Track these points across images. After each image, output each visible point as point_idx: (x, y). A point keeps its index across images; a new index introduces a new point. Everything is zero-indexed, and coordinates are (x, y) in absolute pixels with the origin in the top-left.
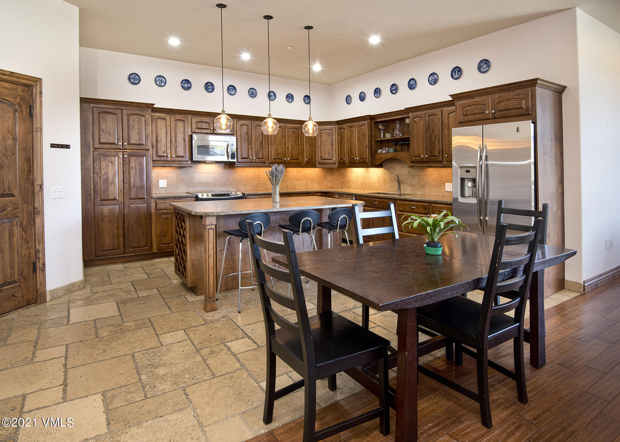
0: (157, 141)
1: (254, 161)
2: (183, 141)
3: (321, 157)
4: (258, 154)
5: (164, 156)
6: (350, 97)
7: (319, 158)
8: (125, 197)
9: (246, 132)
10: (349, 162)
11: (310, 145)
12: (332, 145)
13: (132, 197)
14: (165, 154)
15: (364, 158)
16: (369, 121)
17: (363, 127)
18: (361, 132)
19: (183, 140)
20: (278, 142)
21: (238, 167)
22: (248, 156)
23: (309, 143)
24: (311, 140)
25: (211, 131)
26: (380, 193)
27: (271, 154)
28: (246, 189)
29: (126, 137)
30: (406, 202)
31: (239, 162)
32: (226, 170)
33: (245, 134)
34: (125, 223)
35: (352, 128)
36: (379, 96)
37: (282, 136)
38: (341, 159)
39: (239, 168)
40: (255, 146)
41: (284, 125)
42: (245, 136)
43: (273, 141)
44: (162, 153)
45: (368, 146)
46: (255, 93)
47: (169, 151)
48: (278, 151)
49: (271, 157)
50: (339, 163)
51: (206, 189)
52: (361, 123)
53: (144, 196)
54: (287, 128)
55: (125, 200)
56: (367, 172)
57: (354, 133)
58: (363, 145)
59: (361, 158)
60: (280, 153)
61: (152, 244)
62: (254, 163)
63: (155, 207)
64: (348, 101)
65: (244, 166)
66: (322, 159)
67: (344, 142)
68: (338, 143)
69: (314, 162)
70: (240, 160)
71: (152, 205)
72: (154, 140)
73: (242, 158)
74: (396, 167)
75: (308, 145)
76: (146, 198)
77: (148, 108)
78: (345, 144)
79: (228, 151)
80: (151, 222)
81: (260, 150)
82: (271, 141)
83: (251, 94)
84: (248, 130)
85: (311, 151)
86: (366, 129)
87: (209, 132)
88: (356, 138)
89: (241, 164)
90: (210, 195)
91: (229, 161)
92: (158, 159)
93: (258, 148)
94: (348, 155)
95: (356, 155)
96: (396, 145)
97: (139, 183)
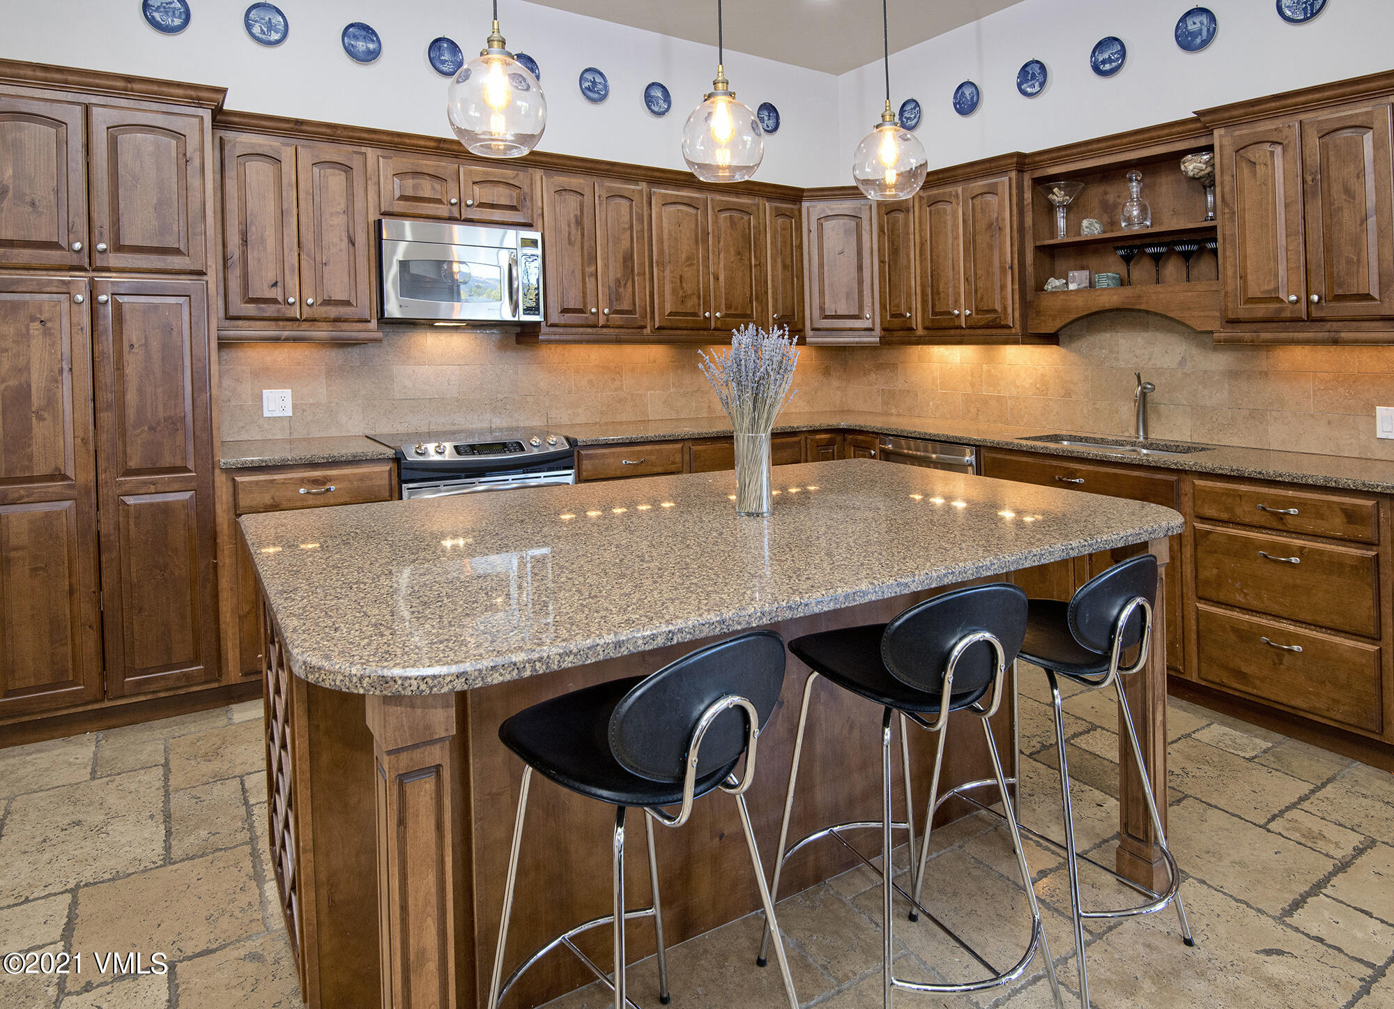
0: (245, 241)
1: (602, 321)
2: (345, 244)
3: (822, 309)
4: (619, 298)
5: (275, 301)
6: (917, 105)
7: (816, 313)
8: (102, 464)
9: (576, 216)
10: (928, 324)
11: (785, 267)
12: (860, 268)
13: (133, 464)
14: (276, 293)
15: (994, 311)
16: (1013, 174)
17: (989, 197)
18: (979, 216)
19: (346, 240)
20: (684, 256)
21: (549, 342)
22: (585, 303)
23: (783, 262)
24: (789, 252)
25: (450, 211)
26: (1056, 438)
27: (662, 295)
28: (578, 420)
29: (102, 218)
30: (1244, 488)
31: (553, 325)
32: (508, 353)
33: (573, 225)
34: (104, 572)
35: (941, 206)
36: (1037, 88)
37: (697, 235)
38: (893, 316)
39: (553, 346)
40: (606, 266)
41: (704, 196)
42: (573, 232)
43: (667, 251)
44: (265, 287)
45: (1011, 268)
46: (600, 86)
47: (292, 282)
48: (684, 285)
49: (662, 308)
50: (884, 329)
51: (440, 422)
52: (981, 183)
53: (185, 458)
54: (713, 208)
55: (102, 477)
56: (990, 361)
57: (949, 223)
58: (991, 264)
59: (978, 311)
60: (689, 292)
61: (219, 650)
62: (605, 330)
63: (231, 504)
64: (908, 119)
65: (570, 337)
66: (826, 317)
67: (908, 255)
68: (882, 262)
69: (800, 327)
70: (555, 317)
71: (218, 492)
72: (234, 240)
73: (565, 311)
74: (1122, 341)
75: (779, 265)
76: (191, 465)
77: (201, 106)
78: (909, 261)
79: (515, 286)
80: (216, 566)
81: (623, 283)
82: (661, 251)
83: (588, 89)
84: (582, 211)
85: (789, 287)
86: (1001, 205)
87: (446, 214)
88: (957, 238)
89: (561, 330)
90: (448, 447)
91: (516, 319)
92: (251, 309)
93: (619, 275)
94: (924, 302)
95: (957, 301)
96: (1127, 259)
97: (161, 408)
